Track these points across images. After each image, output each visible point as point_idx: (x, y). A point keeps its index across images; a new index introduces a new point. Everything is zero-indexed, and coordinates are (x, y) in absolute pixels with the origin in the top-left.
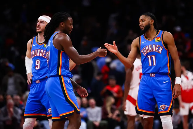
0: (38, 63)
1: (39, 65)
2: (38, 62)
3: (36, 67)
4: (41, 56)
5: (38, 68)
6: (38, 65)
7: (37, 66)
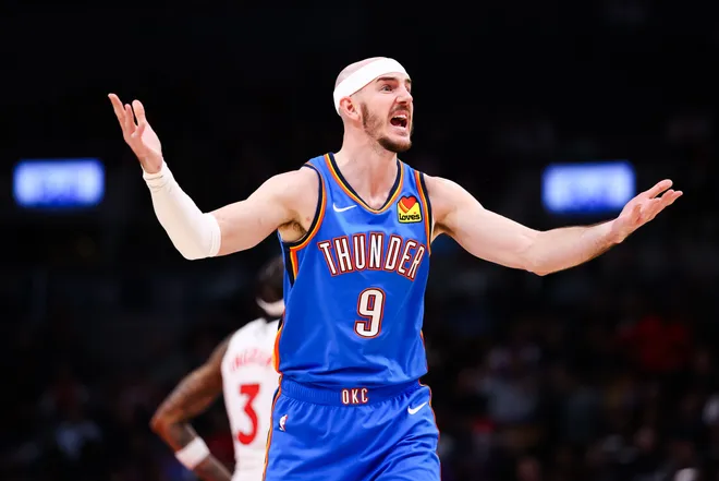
0: (371, 307)
1: (376, 314)
2: (372, 299)
3: (360, 327)
4: (392, 267)
5: (367, 328)
6: (370, 313)
7: (367, 321)
